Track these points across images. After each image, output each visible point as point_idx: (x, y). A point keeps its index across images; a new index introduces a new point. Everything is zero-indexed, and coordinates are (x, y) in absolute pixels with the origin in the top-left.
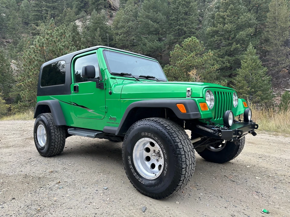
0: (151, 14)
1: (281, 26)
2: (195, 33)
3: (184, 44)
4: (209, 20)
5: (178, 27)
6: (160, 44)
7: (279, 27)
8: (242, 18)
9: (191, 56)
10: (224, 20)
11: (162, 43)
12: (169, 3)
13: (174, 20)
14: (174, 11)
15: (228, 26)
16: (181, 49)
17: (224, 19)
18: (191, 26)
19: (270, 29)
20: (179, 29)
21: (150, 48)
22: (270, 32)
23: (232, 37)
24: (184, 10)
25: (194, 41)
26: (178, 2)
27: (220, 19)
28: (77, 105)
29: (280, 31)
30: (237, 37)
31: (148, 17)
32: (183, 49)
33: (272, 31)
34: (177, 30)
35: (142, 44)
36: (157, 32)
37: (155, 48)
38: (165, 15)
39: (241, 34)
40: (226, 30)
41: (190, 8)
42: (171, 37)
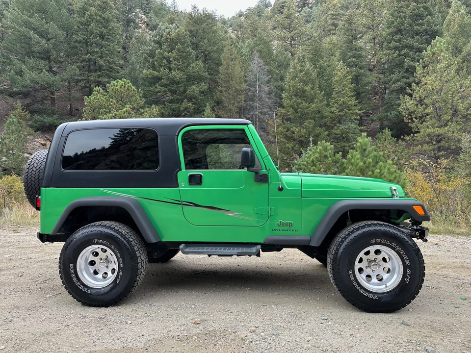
0: (35, 20)
1: (236, 88)
2: (118, 73)
3: (111, 88)
4: (146, 58)
5: (89, 56)
6: (53, 79)
7: (233, 88)
8: (193, 67)
9: (127, 111)
10: (170, 64)
11: (57, 77)
12: (71, 12)
13: (80, 42)
14: (81, 27)
15: (176, 74)
16: (104, 95)
17: (170, 62)
18: (111, 60)
19: (224, 89)
20: (90, 60)
21: (32, 82)
22: (224, 93)
23: (181, 91)
24: (100, 31)
25: (128, 86)
26: (88, 15)
27: (163, 61)
28: (196, 205)
29: (235, 94)
30: (188, 92)
31: (27, 24)
32: (108, 96)
33: (226, 91)
34: (87, 60)
35: (12, 72)
36: (46, 56)
37: (43, 83)
38: (63, 29)
39: (194, 90)
40: (173, 79)
41: (110, 30)
42: (75, 70)
